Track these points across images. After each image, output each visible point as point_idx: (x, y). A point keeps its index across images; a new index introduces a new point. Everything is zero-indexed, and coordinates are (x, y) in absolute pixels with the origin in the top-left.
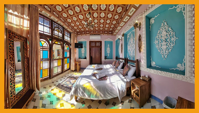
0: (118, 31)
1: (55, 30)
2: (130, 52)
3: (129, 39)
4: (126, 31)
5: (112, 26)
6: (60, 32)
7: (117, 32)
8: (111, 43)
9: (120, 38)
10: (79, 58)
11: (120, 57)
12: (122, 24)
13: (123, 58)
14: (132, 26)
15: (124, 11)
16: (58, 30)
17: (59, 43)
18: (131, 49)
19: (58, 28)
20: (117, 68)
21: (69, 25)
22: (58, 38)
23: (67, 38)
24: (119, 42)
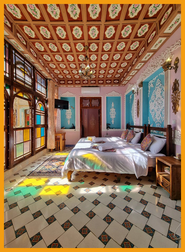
0: (131, 77)
1: (18, 68)
2: (155, 114)
3: (152, 89)
4: (147, 77)
5: (121, 70)
6: (27, 74)
7: (129, 79)
8: (117, 100)
9: (135, 91)
10: (62, 128)
11: (135, 125)
12: (138, 66)
13: (141, 125)
14: (160, 67)
15: (144, 46)
16: (24, 69)
17: (25, 97)
18: (156, 108)
19: (24, 65)
20: (130, 142)
21: (46, 64)
22: (24, 86)
23: (40, 89)
24: (133, 97)
